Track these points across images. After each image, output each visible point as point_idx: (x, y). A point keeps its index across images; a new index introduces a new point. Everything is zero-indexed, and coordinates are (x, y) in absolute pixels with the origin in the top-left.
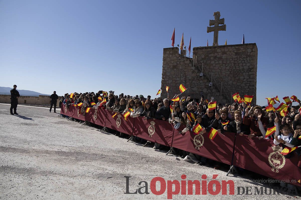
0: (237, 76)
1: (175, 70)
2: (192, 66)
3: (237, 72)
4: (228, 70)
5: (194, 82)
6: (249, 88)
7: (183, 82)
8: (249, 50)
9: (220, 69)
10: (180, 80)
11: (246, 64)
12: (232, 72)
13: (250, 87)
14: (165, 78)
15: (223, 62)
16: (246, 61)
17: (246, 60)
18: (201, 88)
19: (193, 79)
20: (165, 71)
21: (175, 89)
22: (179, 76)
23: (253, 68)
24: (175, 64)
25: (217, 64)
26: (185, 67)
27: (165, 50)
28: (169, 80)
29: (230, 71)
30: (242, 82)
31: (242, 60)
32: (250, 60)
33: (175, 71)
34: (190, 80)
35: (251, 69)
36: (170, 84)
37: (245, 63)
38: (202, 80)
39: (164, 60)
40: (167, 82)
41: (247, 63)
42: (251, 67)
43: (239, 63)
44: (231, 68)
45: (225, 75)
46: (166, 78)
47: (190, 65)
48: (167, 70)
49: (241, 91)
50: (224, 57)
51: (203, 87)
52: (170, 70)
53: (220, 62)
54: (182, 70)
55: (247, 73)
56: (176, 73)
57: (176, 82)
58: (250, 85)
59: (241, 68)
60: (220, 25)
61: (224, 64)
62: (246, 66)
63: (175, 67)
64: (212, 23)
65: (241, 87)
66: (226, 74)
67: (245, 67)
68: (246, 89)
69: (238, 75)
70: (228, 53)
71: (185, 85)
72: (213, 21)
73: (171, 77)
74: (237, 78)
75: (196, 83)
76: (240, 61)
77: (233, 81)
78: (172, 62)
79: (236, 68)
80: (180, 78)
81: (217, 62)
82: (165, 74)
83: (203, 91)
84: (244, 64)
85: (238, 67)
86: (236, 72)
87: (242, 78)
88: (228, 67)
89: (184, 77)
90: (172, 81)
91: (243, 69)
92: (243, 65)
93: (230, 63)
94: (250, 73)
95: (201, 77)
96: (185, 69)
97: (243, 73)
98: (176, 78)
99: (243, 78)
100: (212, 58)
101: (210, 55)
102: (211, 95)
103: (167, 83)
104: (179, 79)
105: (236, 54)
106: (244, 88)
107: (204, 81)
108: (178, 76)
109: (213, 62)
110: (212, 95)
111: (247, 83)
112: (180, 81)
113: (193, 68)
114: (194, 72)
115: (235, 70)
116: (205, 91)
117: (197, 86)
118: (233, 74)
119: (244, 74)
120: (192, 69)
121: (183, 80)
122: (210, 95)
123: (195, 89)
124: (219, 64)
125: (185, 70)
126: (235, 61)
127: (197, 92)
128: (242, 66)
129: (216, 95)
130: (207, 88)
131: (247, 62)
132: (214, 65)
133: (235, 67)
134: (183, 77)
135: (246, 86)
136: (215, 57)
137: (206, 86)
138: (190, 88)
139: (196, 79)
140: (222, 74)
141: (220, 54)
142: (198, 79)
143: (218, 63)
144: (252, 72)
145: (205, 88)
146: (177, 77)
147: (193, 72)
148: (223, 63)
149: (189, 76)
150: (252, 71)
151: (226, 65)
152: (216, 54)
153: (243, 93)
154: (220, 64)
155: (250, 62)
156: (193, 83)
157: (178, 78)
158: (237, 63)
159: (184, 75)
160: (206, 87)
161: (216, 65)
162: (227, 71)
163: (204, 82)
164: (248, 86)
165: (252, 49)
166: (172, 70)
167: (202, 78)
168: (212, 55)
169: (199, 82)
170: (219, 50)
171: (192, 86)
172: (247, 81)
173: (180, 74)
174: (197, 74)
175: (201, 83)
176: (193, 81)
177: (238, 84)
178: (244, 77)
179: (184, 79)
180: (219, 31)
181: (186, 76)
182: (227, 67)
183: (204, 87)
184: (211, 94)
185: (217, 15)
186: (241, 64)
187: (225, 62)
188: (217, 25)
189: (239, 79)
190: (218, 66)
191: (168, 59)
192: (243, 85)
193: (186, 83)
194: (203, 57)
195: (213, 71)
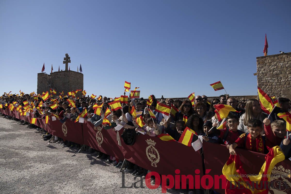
3: (64, 83)
8: (68, 74)
13: (69, 90)
24: (42, 81)
27: (38, 74)
29: (62, 83)
47: (47, 81)
56: (42, 85)
59: (66, 81)
60: (69, 60)
63: (42, 82)
64: (65, 59)
67: (67, 81)
70: (62, 75)
72: (65, 58)
73: (40, 87)
76: (65, 78)
87: (66, 86)
88: (62, 81)
93: (62, 79)
94: (69, 84)
95: (49, 86)
100: (57, 78)
101: (56, 76)
105: (64, 75)
109: (57, 79)
119: (67, 84)
132: (57, 81)
136: (58, 77)
141: (59, 75)
147: (48, 84)
148: (60, 80)
152: (58, 75)
159: (45, 86)
167: (51, 87)
168: (57, 76)
170: (59, 74)
177: (65, 89)
180: (68, 63)
185: (67, 55)
186: (65, 80)
187: (60, 79)
188: (67, 60)
189: (65, 87)
190: (58, 81)
191: (39, 79)
192: (66, 89)
193: (45, 90)
194: (54, 77)
195: (57, 83)
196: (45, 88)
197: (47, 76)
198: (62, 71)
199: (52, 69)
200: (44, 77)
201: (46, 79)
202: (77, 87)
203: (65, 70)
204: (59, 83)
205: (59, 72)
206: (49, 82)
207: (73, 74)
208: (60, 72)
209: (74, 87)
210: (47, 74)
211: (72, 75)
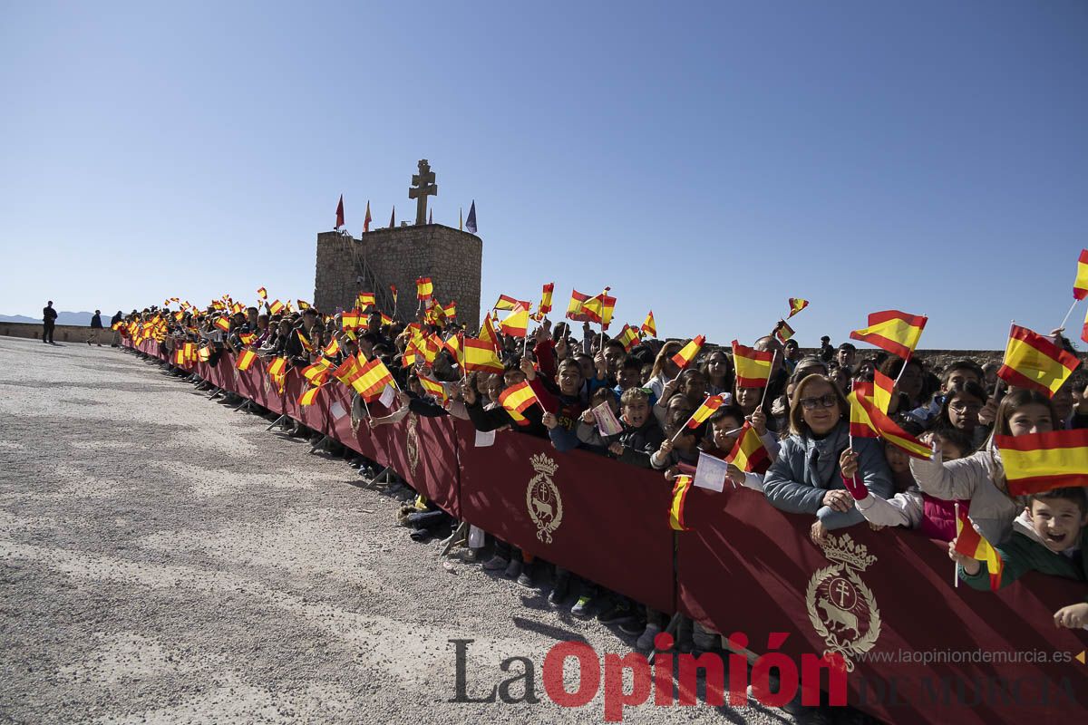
0: (412, 280)
1: (331, 272)
2: (352, 265)
4: (402, 271)
5: (353, 292)
7: (340, 293)
8: (429, 236)
15: (397, 257)
17: (426, 253)
19: (352, 287)
20: (319, 274)
21: (331, 306)
23: (432, 267)
24: (331, 261)
25: (390, 260)
26: (344, 266)
27: (320, 235)
28: (324, 289)
29: (405, 272)
31: (421, 252)
32: (430, 253)
33: (331, 274)
34: (348, 289)
35: (430, 268)
36: (324, 297)
37: (424, 257)
39: (319, 254)
41: (426, 258)
42: (430, 265)
43: (417, 259)
44: (406, 267)
45: (399, 279)
46: (320, 286)
47: (350, 263)
48: (322, 272)
50: (399, 247)
52: (325, 272)
53: (395, 257)
54: (340, 271)
56: (333, 277)
59: (419, 266)
60: (429, 184)
62: (425, 262)
63: (331, 267)
64: (415, 180)
66: (400, 277)
67: (424, 265)
70: (404, 241)
72: (416, 176)
73: (327, 285)
74: (413, 284)
76: (417, 254)
77: (407, 289)
78: (328, 258)
80: (337, 285)
81: (391, 257)
84: (422, 260)
85: (415, 264)
90: (328, 292)
91: (421, 268)
93: (406, 258)
100: (385, 250)
101: (383, 245)
104: (336, 288)
105: (414, 242)
108: (335, 282)
109: (385, 257)
112: (337, 291)
113: (353, 268)
115: (412, 271)
118: (408, 277)
120: (351, 271)
121: (340, 289)
124: (393, 260)
126: (412, 254)
132: (387, 262)
136: (389, 248)
141: (395, 242)
147: (353, 275)
148: (397, 259)
152: (390, 242)
161: (389, 262)
165: (432, 234)
166: (328, 273)
167: (363, 284)
168: (386, 244)
170: (393, 237)
180: (428, 196)
185: (423, 165)
186: (418, 261)
187: (399, 257)
188: (424, 184)
190: (391, 263)
191: (324, 253)
193: (343, 295)
194: (374, 247)
195: (386, 272)
196: (343, 290)
197: (352, 242)
198: (404, 228)
199: (368, 220)
200: (340, 246)
201: (348, 254)
202: (459, 289)
203: (414, 223)
204: (395, 270)
205: (392, 229)
206: (357, 266)
207: (446, 238)
208: (399, 229)
209: (449, 288)
210: (350, 237)
211: (443, 244)
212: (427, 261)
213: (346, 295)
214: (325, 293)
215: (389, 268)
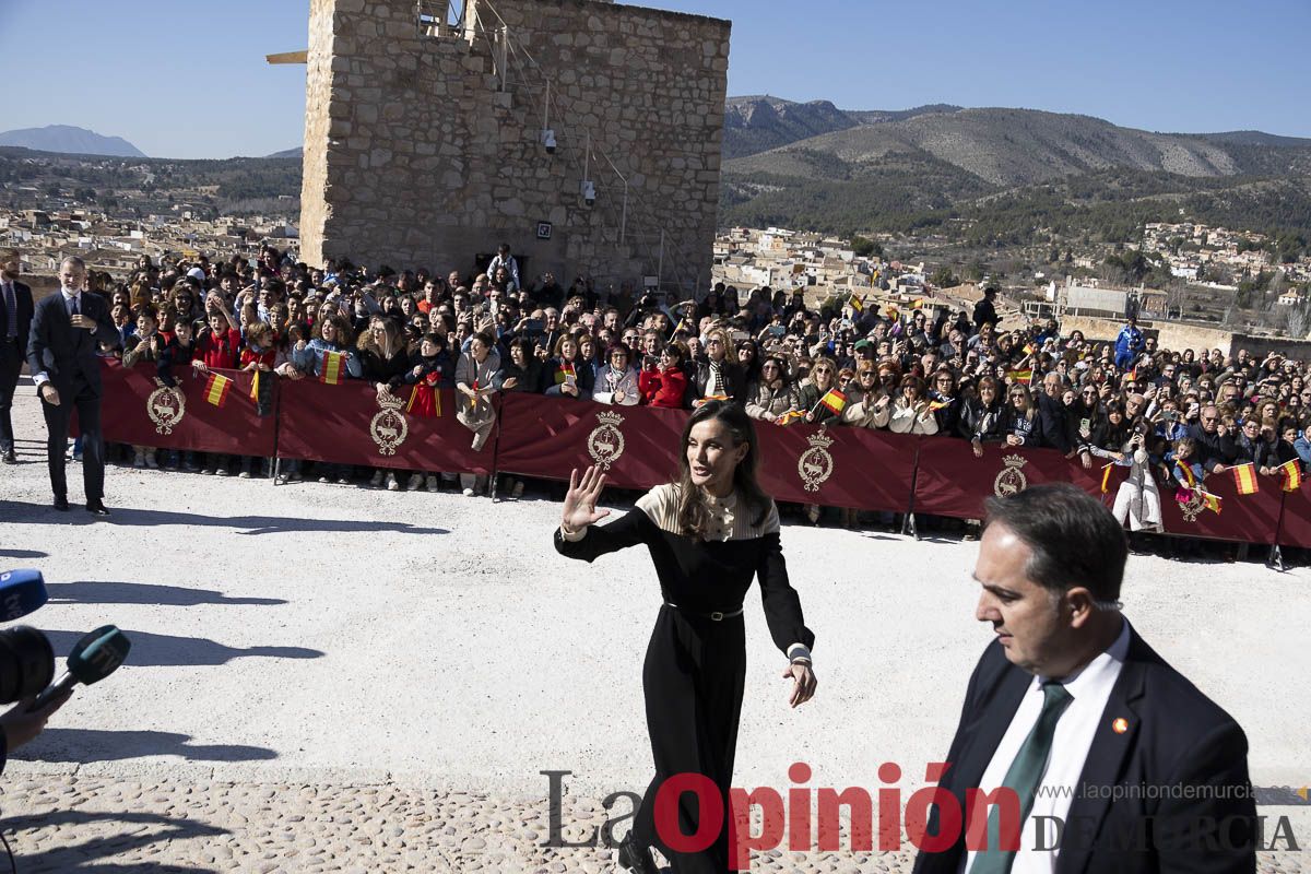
0: (661, 153)
1: (407, 96)
2: (500, 89)
3: (662, 137)
4: (629, 125)
5: (507, 171)
6: (700, 209)
7: (454, 169)
9: (597, 116)
10: (436, 154)
11: (696, 105)
12: (645, 136)
13: (707, 207)
14: (351, 136)
15: (612, 82)
16: (696, 93)
17: (698, 88)
18: (540, 205)
19: (502, 155)
20: (346, 96)
21: (411, 205)
22: (433, 134)
23: (717, 128)
24: (411, 63)
25: (588, 89)
26: (467, 88)
28: (373, 147)
29: (637, 130)
30: (678, 182)
31: (683, 85)
32: (710, 91)
33: (409, 100)
34: (487, 158)
36: (380, 172)
37: (692, 99)
38: (547, 165)
40: (364, 158)
41: (701, 102)
42: (711, 121)
43: (672, 99)
44: (642, 118)
45: (618, 146)
46: (354, 133)
48: (359, 92)
49: (674, 222)
50: (616, 57)
51: (549, 198)
52: (378, 92)
53: (603, 81)
54: (451, 101)
55: (698, 147)
56: (417, 114)
57: (414, 166)
58: (705, 197)
59: (680, 120)
61: (616, 90)
62: (695, 113)
63: (405, 79)
65: (676, 202)
66: (622, 140)
67: (691, 120)
68: (692, 214)
69: (664, 151)
70: (631, 42)
71: (465, 186)
73: (387, 134)
74: (662, 163)
75: (518, 178)
76: (675, 87)
77: (647, 175)
78: (393, 49)
79: (663, 119)
80: (439, 142)
81: (587, 80)
82: (350, 112)
83: (550, 220)
84: (690, 106)
85: (668, 113)
86: (659, 133)
87: (678, 163)
88: (632, 109)
89: (459, 142)
90: (394, 158)
91: (685, 126)
92: (687, 110)
93: (637, 91)
94: (708, 147)
95: (551, 150)
96: (467, 97)
97: (685, 142)
98: (416, 142)
99: (683, 165)
100: (565, 56)
101: (557, 39)
102: (586, 238)
103: (364, 165)
104: (431, 149)
105: (663, 53)
106: (684, 209)
107: (553, 169)
108: (425, 131)
109: (569, 76)
110: (588, 241)
111: (696, 189)
112: (437, 159)
113: (506, 99)
114: (512, 119)
115: (657, 128)
116: (558, 217)
117: (522, 191)
118: (648, 143)
119: (688, 147)
120: (500, 106)
121: (452, 156)
122: (580, 238)
123: (513, 207)
124: (596, 88)
125: (463, 105)
126: (657, 85)
127: (524, 225)
128: (682, 111)
129: (603, 240)
130: (566, 205)
131: (700, 97)
133: (657, 113)
134: (453, 140)
135: (691, 199)
136: (579, 54)
137: (565, 194)
138: (488, 198)
139: (518, 155)
140: (605, 140)
141: (598, 39)
142: (526, 156)
143: (592, 85)
144: (711, 142)
145: (562, 204)
146: (418, 134)
147: (506, 120)
148: (612, 89)
149: (482, 140)
150: (714, 137)
151: (622, 98)
152: (582, 39)
153: (682, 229)
154: (600, 88)
155: (709, 100)
156: (505, 177)
157: (427, 141)
158: (664, 96)
159: (462, 131)
160: (564, 199)
161: (584, 93)
162: (628, 129)
163: (556, 177)
164: (700, 201)
165: (717, 44)
166: (392, 97)
168: (568, 39)
169: (533, 176)
170: (593, 23)
171: (497, 192)
172: (697, 182)
173: (436, 123)
174: (526, 134)
175: (539, 180)
176: (503, 164)
177: (666, 190)
178: (685, 160)
179: (457, 151)
181: (467, 137)
182: (626, 107)
183: (554, 201)
184: (583, 235)
186: (677, 104)
187: (618, 84)
189: (669, 169)
190: (591, 96)
192: (682, 195)
193: (466, 172)
195: (569, 118)
196: (466, 163)
204: (602, 118)
212: (703, 110)
213: (478, 176)
214: (379, 158)
215: (585, 108)
